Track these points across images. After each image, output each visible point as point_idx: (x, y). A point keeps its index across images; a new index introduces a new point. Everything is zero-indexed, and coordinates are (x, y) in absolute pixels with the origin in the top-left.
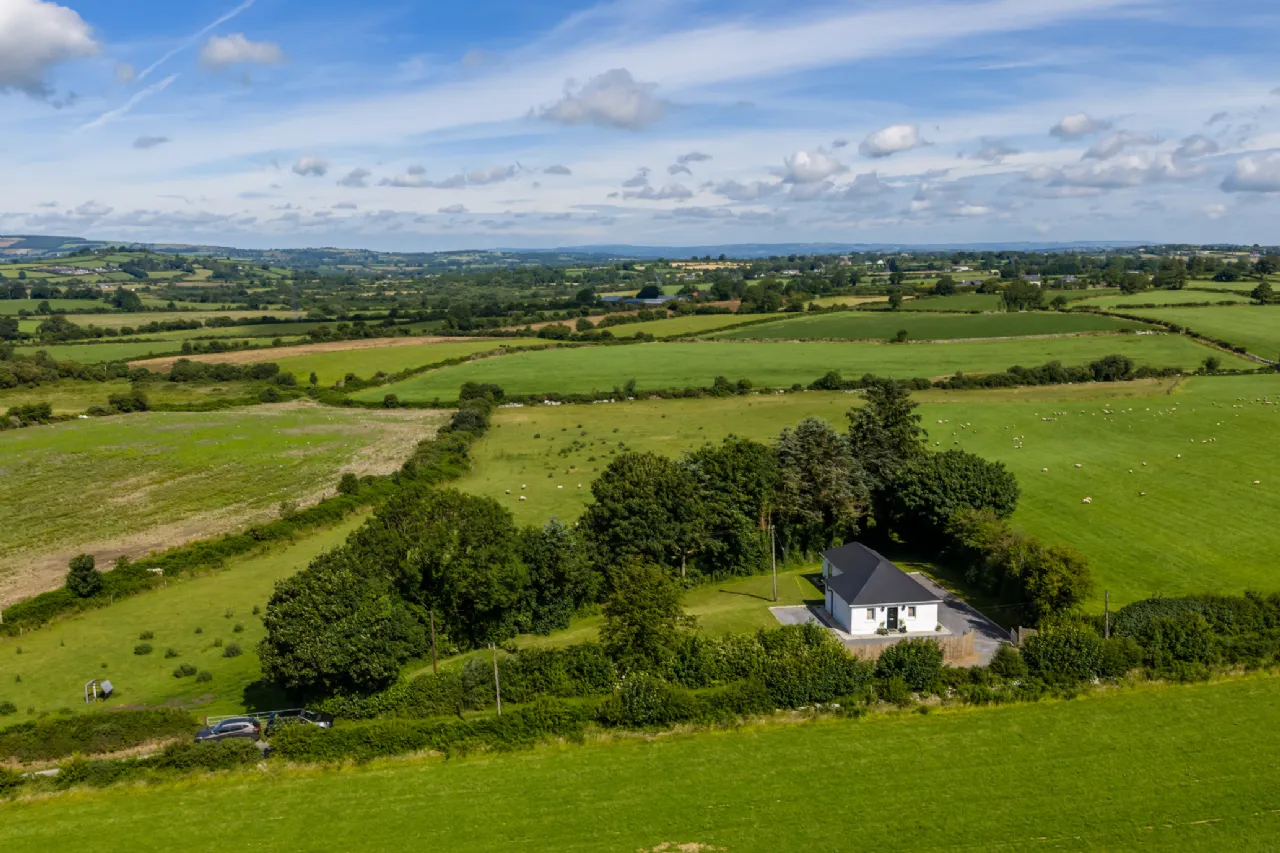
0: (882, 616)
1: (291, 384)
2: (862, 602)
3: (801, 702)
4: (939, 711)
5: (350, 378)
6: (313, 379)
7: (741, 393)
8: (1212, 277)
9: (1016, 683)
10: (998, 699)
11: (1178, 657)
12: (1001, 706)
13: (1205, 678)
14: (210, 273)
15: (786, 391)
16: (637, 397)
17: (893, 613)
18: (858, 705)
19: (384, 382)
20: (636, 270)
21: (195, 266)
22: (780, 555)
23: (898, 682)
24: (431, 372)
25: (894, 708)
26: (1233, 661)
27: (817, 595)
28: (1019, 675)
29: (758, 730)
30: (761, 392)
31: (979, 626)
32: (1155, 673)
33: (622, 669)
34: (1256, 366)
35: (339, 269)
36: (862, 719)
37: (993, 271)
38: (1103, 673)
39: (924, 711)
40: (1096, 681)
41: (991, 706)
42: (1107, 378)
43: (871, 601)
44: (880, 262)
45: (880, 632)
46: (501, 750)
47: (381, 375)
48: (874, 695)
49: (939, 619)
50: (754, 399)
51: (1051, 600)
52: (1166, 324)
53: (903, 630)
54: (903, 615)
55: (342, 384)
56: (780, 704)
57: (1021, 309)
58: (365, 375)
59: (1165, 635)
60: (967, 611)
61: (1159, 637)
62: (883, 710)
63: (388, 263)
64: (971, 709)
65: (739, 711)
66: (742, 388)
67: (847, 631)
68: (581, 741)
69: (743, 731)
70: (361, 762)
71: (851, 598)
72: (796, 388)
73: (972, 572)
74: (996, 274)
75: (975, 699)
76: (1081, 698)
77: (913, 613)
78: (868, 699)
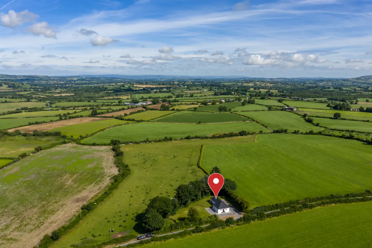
0: (222, 210)
1: (66, 138)
2: (220, 209)
3: (217, 227)
4: (234, 227)
5: (81, 136)
6: (72, 137)
7: (171, 140)
8: (260, 98)
9: (242, 222)
10: (241, 225)
11: (261, 217)
12: (241, 226)
13: (264, 220)
14: (7, 86)
15: (180, 140)
16: (149, 142)
17: (224, 210)
18: (224, 227)
19: (88, 137)
20: (125, 87)
21: (2, 84)
22: (202, 196)
23: (229, 224)
24: (98, 133)
25: (229, 227)
26: (268, 217)
27: (211, 206)
28: (243, 221)
29: (213, 232)
30: (175, 140)
31: (234, 210)
32: (259, 219)
33: (192, 223)
34: (269, 131)
35: (41, 82)
36: (225, 229)
37: (212, 91)
38: (253, 220)
39: (232, 227)
40: (252, 221)
41: (240, 226)
42: (242, 135)
43: (221, 208)
44: (186, 86)
45: (222, 213)
46: (182, 238)
47: (87, 135)
48: (226, 225)
49: (230, 210)
50: (174, 142)
51: (245, 208)
52: (252, 119)
53: (225, 212)
54: (225, 210)
55: (79, 138)
56: (214, 228)
57: (222, 111)
58: (84, 135)
59: (260, 214)
60: (232, 207)
61: (259, 214)
62: (227, 228)
63: (54, 80)
64: (238, 226)
65: (210, 229)
66: (171, 139)
67: (217, 213)
68: (191, 235)
69: (211, 232)
70: (165, 241)
71: (218, 208)
72: (182, 139)
73: (232, 200)
74: (213, 92)
75: (238, 225)
76: (250, 224)
77: (226, 210)
78: (225, 226)
